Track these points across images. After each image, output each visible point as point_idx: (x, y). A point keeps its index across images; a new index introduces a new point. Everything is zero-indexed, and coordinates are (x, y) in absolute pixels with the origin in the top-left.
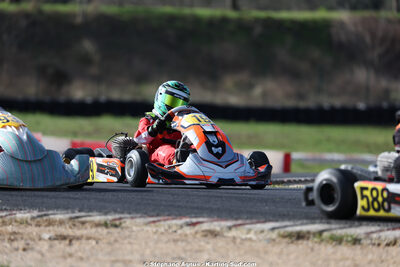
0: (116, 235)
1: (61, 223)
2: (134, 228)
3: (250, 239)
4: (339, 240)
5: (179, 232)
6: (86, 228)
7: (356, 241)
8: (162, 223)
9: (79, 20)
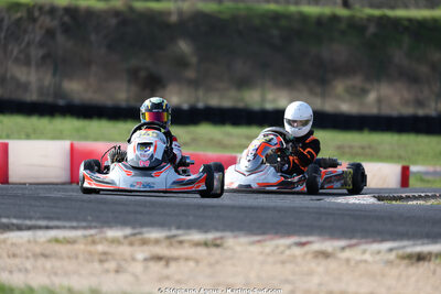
0: (217, 256)
1: (157, 242)
2: (238, 248)
3: (366, 261)
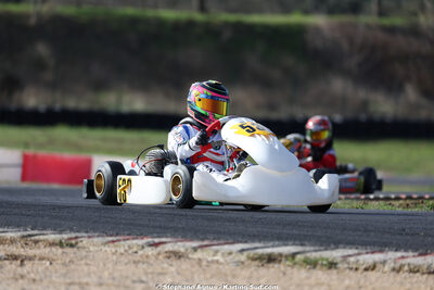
0: (72, 255)
1: (12, 241)
2: (92, 249)
3: (217, 261)
4: (313, 264)
5: (140, 253)
6: (39, 248)
7: (332, 265)
8: (122, 243)
9: (33, 21)
